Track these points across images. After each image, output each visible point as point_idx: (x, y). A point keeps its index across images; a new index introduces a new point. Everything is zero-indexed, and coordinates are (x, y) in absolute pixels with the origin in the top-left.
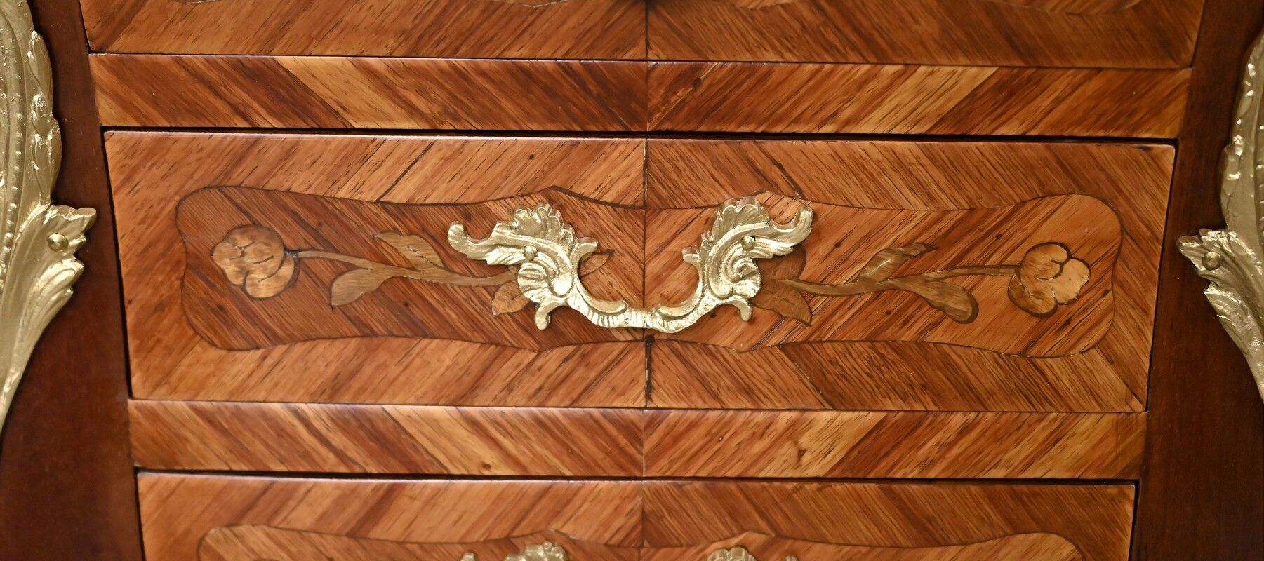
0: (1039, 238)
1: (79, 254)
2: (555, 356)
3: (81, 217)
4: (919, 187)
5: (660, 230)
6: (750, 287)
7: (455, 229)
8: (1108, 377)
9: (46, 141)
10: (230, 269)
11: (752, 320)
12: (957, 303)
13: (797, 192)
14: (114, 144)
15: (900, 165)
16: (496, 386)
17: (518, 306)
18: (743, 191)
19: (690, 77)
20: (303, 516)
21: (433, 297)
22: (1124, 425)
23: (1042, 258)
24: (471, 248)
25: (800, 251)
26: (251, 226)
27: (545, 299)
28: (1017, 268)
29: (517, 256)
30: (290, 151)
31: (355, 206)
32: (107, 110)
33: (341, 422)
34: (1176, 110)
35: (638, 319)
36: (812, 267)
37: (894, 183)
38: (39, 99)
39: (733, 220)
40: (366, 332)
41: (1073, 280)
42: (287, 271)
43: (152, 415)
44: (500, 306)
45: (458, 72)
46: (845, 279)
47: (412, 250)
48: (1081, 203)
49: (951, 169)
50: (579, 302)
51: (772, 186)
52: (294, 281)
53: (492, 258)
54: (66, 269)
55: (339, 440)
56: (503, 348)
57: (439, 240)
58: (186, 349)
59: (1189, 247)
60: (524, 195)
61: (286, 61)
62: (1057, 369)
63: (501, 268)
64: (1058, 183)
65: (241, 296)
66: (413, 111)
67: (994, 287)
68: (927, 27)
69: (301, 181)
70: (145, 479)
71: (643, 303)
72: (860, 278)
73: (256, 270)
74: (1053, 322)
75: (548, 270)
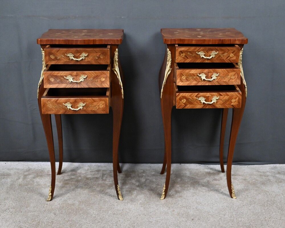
0: (102, 77)
2: (71, 85)
5: (77, 77)
6: (83, 80)
7: (65, 77)
8: (107, 85)
10: (51, 80)
11: (84, 82)
12: (97, 81)
13: (86, 75)
21: (63, 81)
24: (66, 78)
25: (86, 78)
26: (52, 77)
27: (70, 81)
28: (100, 79)
29: (68, 78)
30: (55, 73)
31: (58, 76)
35: (76, 82)
37: (92, 74)
39: (82, 76)
40: (59, 83)
41: (104, 79)
42: (54, 80)
44: (68, 82)
46: (89, 80)
47: (62, 78)
49: (95, 73)
50: (72, 81)
53: (67, 79)
56: (68, 84)
58: (48, 85)
60: (69, 75)
62: (103, 85)
64: (102, 74)
65: (51, 81)
67: (99, 80)
68: (94, 62)
73: (52, 80)
74: (103, 82)
75: (71, 79)
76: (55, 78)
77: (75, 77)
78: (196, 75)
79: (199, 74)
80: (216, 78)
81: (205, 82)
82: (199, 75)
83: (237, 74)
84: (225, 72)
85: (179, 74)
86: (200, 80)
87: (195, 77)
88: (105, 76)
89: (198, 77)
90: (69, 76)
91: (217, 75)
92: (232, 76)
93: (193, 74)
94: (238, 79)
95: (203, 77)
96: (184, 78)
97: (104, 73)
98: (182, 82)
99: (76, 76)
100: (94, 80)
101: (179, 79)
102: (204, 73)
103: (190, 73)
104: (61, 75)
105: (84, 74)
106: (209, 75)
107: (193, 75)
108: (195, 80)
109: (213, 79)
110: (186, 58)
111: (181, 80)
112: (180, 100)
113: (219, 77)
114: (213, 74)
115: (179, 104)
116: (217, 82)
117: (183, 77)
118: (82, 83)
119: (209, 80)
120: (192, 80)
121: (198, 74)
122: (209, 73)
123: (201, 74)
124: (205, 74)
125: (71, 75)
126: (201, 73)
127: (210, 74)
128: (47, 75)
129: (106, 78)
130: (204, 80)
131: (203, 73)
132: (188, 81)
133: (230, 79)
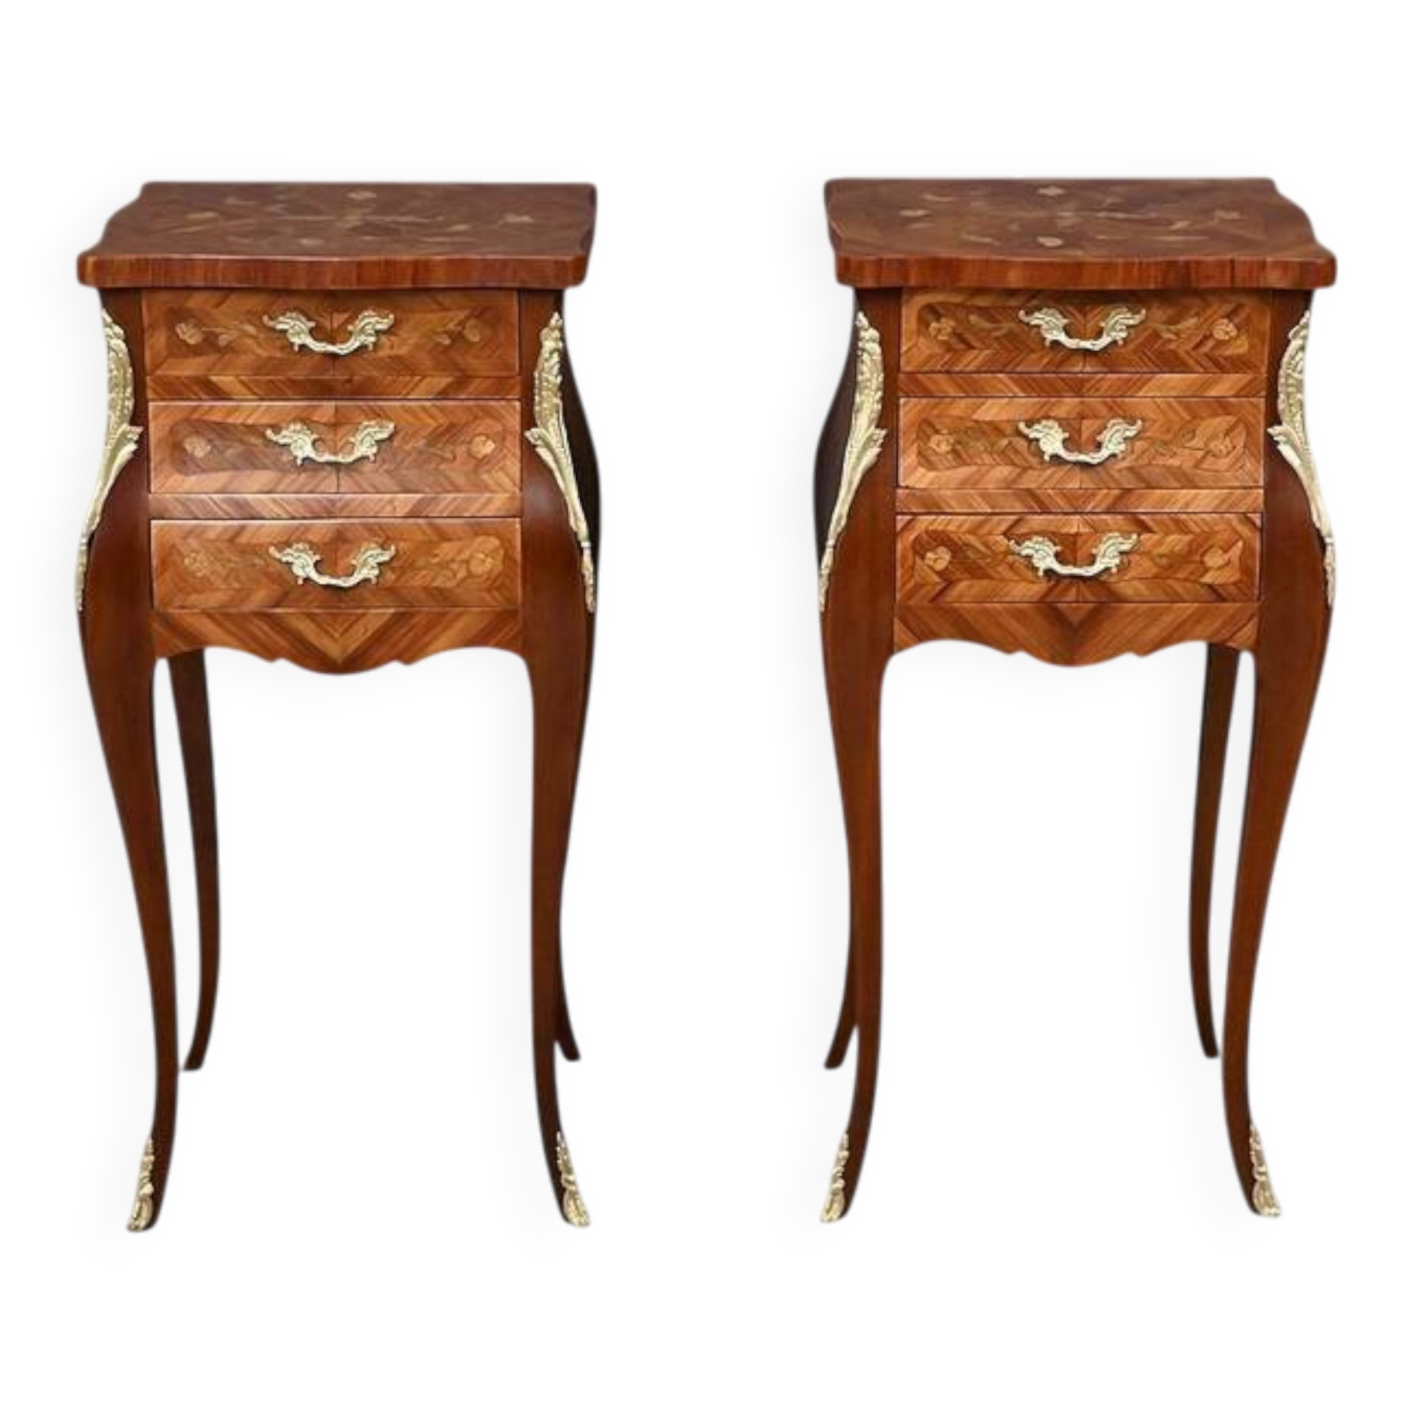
0: (477, 432)
1: (136, 442)
2: (304, 475)
3: (139, 430)
4: (431, 416)
5: (342, 431)
6: (374, 450)
7: (269, 433)
8: (506, 481)
9: (130, 404)
10: (188, 447)
11: (375, 462)
12: (448, 455)
13: (390, 420)
14: (151, 405)
15: (424, 409)
16: (281, 487)
17: (291, 458)
18: (370, 419)
19: (349, 381)
20: (212, 535)
21: (261, 456)
22: (512, 498)
23: (477, 439)
24: (274, 438)
25: (390, 438)
26: (197, 433)
27: (300, 455)
28: (470, 443)
29: (288, 441)
30: (212, 408)
31: (234, 425)
32: (150, 394)
33: (225, 501)
34: (518, 389)
35: (332, 458)
36: (396, 443)
37: (423, 415)
38: (129, 390)
39: (367, 427)
40: (235, 467)
41: (489, 447)
42: (209, 448)
43: (157, 499)
44: (285, 458)
45: (271, 381)
46: (408, 447)
47: (253, 440)
48: (489, 421)
49: (441, 409)
50: (313, 455)
51: (379, 415)
52: (211, 452)
53: (282, 441)
54: (132, 447)
55: (224, 506)
56: (284, 472)
57: (263, 436)
58: (171, 474)
59: (528, 434)
60: (294, 421)
61: (214, 379)
62: (485, 477)
63: (285, 445)
64: (480, 414)
65: (192, 457)
66: (255, 394)
67: (461, 450)
68: (428, 363)
69: (216, 417)
70: (154, 522)
71: (335, 454)
72: (413, 448)
73: (198, 448)
74: (484, 461)
75: (302, 445)
76: (212, 436)
77: (329, 436)
78: (1009, 429)
79: (1030, 424)
80: (1122, 447)
81: (1062, 471)
82: (1026, 431)
83: (1241, 427)
84: (1177, 413)
85: (913, 424)
86: (1034, 461)
87: (1004, 442)
88: (499, 428)
89: (1021, 444)
90: (292, 427)
91: (1129, 434)
92: (1214, 437)
93: (990, 423)
94: (1253, 454)
95: (1052, 440)
96: (940, 444)
97: (489, 413)
98: (931, 466)
99: (335, 426)
100: (432, 450)
101: (914, 448)
102: (1055, 419)
103: (975, 417)
104: (250, 422)
105: (378, 415)
106: (1085, 435)
107: (996, 429)
108: (1006, 456)
109: (1104, 453)
110: (961, 346)
111: (926, 460)
112: (916, 552)
113: (1139, 445)
114: (1105, 428)
115: (912, 576)
116: (1130, 469)
117: (936, 438)
118: (367, 467)
119: (1082, 458)
120: (987, 459)
121: (1022, 426)
122: (1082, 417)
123: (1037, 427)
124: (1063, 423)
125: (306, 421)
126: (1039, 421)
127: (1088, 426)
128: (169, 422)
129: (501, 439)
130: (1056, 458)
131: (1047, 417)
132: (966, 464)
133: (1204, 457)
